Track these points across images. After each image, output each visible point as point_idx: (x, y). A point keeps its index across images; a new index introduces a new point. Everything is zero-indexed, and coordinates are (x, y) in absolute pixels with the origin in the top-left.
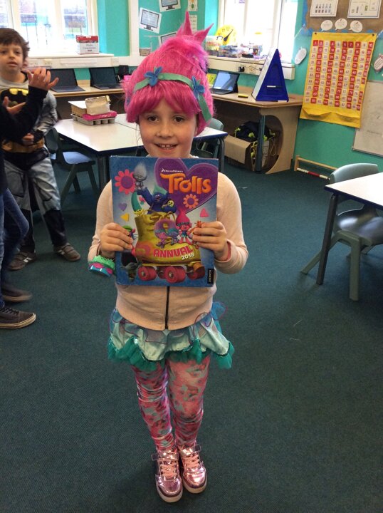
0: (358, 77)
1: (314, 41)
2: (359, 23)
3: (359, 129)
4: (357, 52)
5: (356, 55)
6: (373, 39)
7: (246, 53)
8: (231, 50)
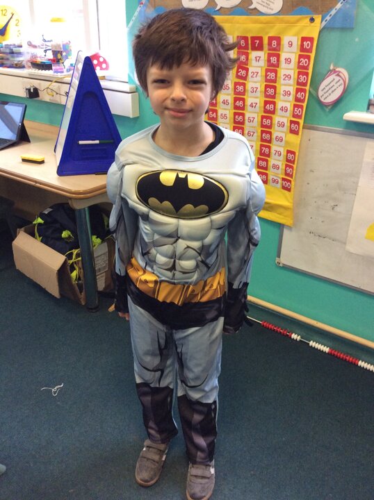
0: (281, 119)
3: (290, 228)
4: (273, 59)
5: (272, 67)
6: (313, 31)
7: (39, 60)
8: (12, 53)
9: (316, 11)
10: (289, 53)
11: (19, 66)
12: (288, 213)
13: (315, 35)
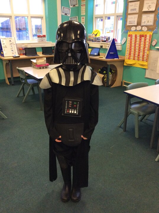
0: (146, 49)
1: (129, 35)
2: (146, 27)
3: (147, 69)
4: (145, 39)
7: (103, 40)
8: (98, 39)
9: (152, 30)
10: (148, 37)
11: (99, 42)
12: (147, 66)
13: (152, 34)
